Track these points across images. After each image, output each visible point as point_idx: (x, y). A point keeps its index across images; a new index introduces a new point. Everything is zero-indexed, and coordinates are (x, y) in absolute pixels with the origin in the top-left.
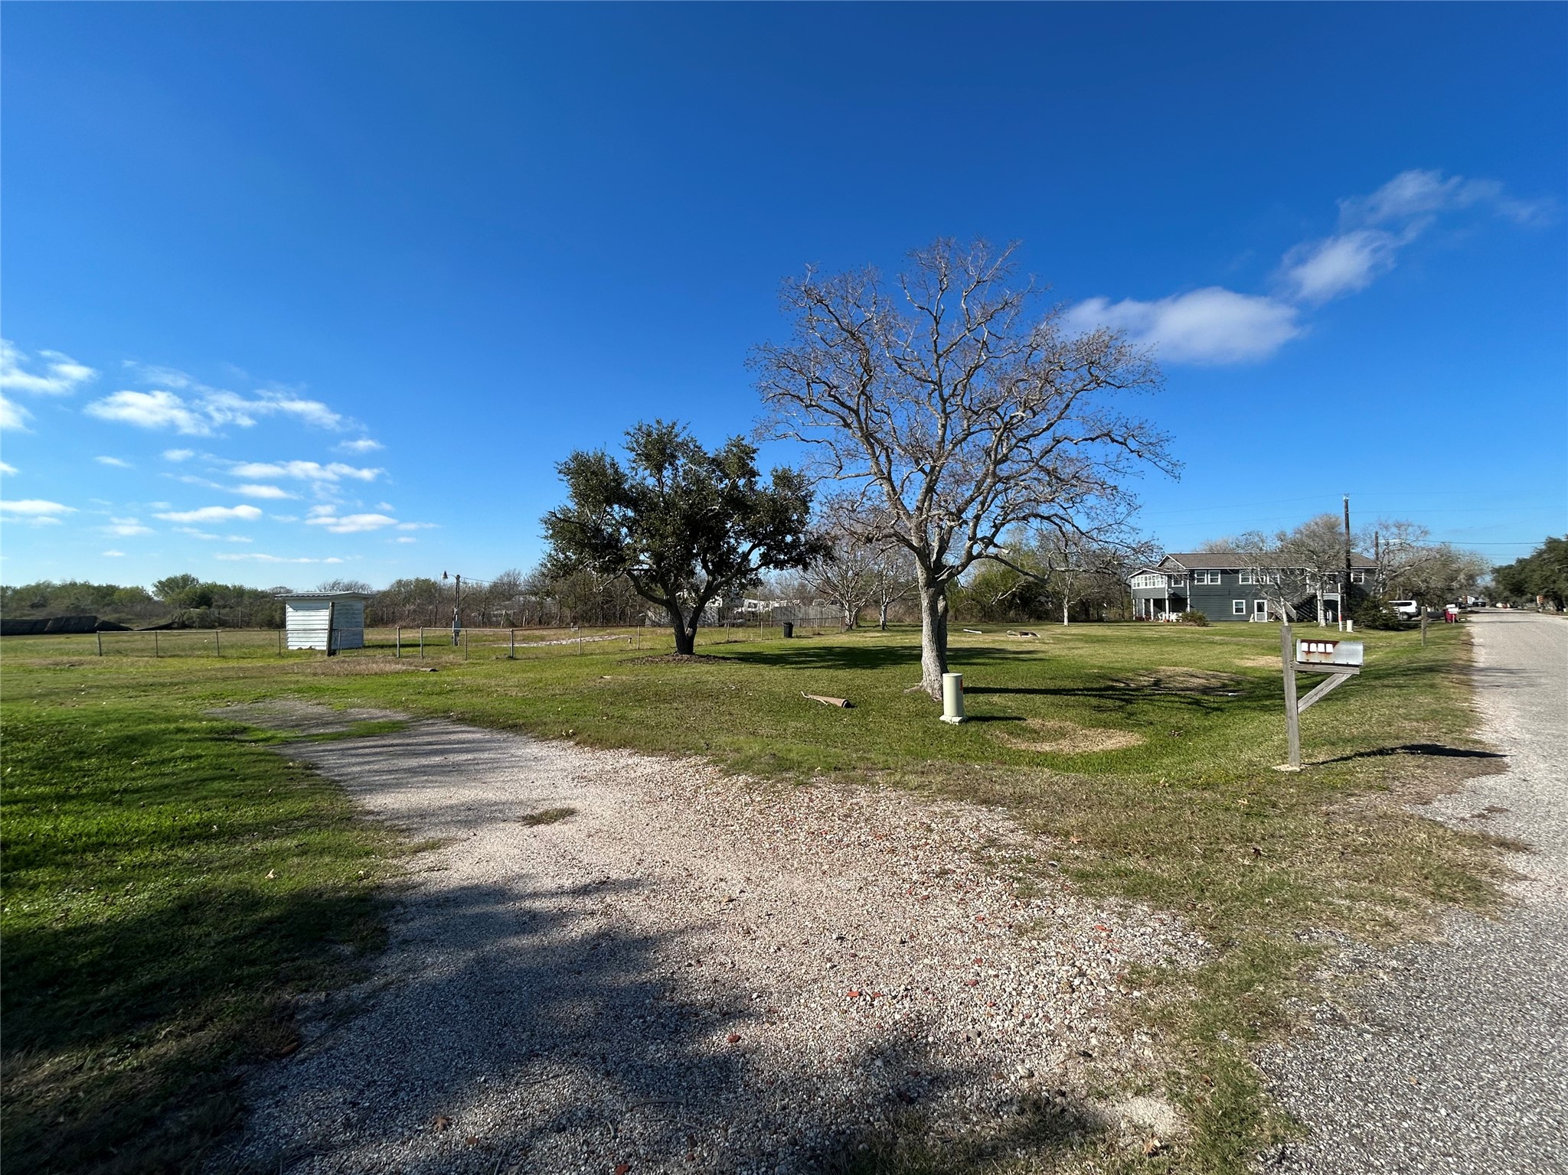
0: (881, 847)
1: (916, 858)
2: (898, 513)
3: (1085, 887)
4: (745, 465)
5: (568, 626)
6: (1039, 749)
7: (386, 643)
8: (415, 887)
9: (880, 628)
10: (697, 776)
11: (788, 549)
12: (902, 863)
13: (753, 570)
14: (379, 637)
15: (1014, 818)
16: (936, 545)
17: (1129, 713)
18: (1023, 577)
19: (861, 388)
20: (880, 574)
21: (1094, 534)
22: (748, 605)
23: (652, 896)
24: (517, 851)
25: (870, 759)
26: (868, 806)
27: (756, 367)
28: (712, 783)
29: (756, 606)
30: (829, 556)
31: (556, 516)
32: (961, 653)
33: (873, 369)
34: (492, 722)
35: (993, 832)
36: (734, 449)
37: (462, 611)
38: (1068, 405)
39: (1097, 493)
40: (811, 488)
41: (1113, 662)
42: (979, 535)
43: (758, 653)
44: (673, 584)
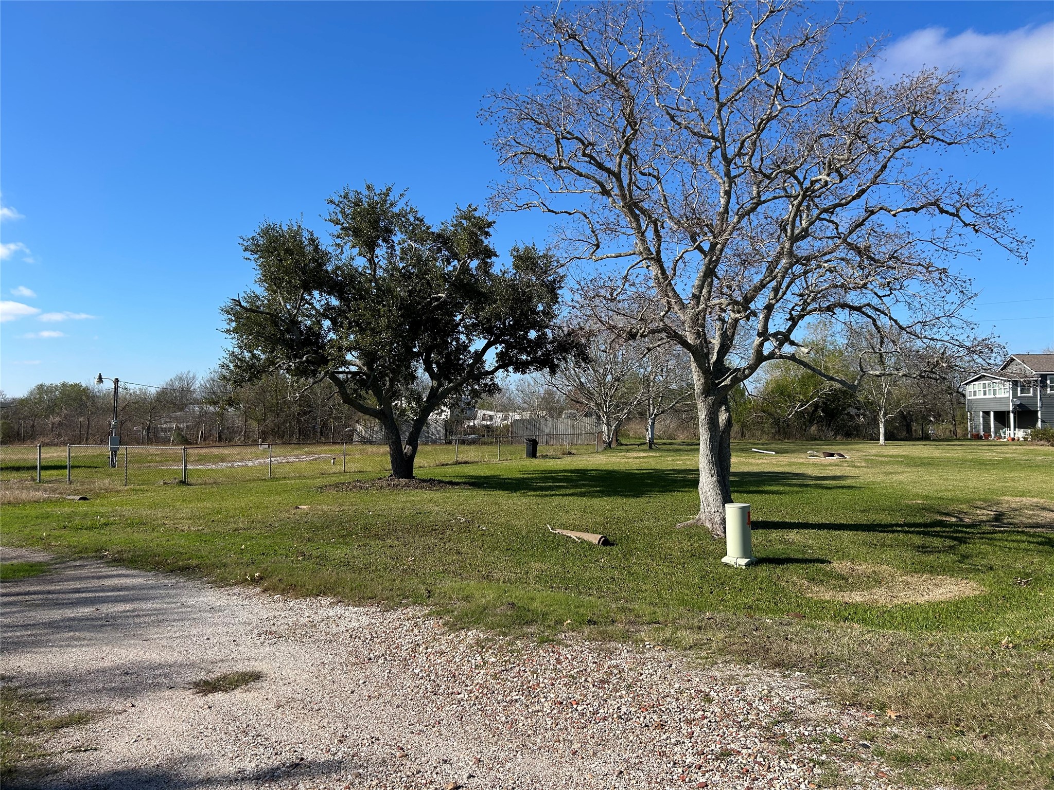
0: (647, 721)
1: (691, 734)
2: (668, 302)
3: (905, 774)
4: (478, 242)
5: (255, 443)
6: (847, 599)
7: (22, 464)
8: (56, 772)
9: (646, 447)
10: (416, 631)
11: (532, 348)
12: (673, 741)
13: (488, 373)
14: (15, 457)
15: (815, 686)
16: (716, 342)
17: (962, 556)
18: (828, 383)
19: (624, 146)
20: (646, 381)
21: (918, 328)
22: (482, 416)
23: (357, 782)
24: (185, 726)
25: (633, 610)
26: (631, 669)
27: (492, 120)
28: (435, 639)
29: (491, 418)
30: (583, 357)
31: (240, 305)
32: (748, 478)
33: (638, 121)
34: (158, 563)
35: (788, 703)
36: (464, 222)
37: (122, 425)
38: (884, 167)
39: (921, 277)
40: (561, 271)
41: (941, 491)
42: (772, 330)
43: (494, 477)
44: (388, 391)
